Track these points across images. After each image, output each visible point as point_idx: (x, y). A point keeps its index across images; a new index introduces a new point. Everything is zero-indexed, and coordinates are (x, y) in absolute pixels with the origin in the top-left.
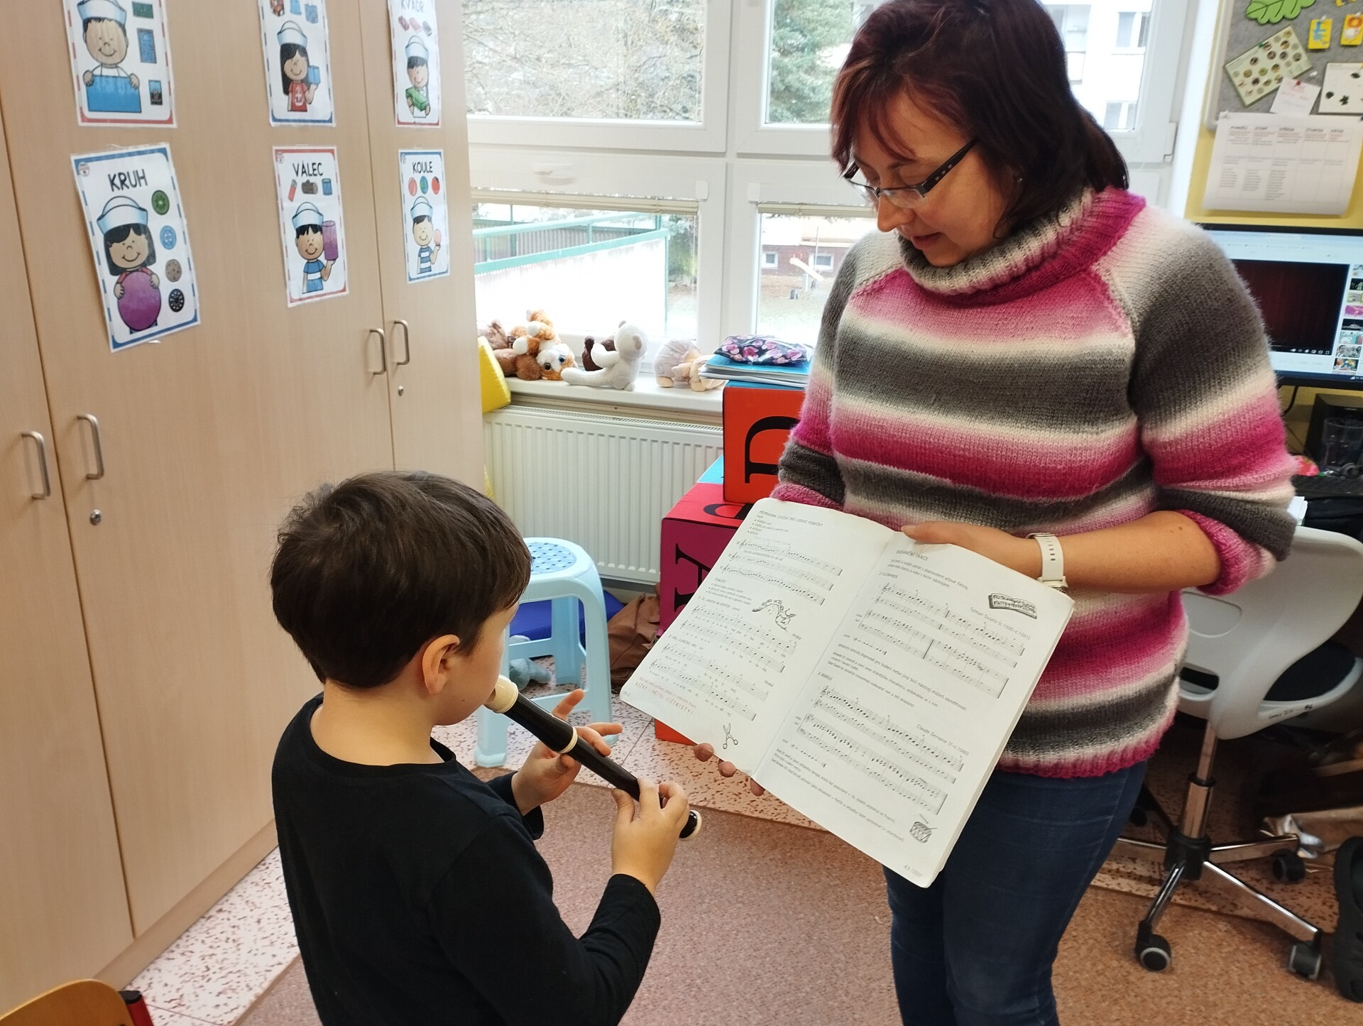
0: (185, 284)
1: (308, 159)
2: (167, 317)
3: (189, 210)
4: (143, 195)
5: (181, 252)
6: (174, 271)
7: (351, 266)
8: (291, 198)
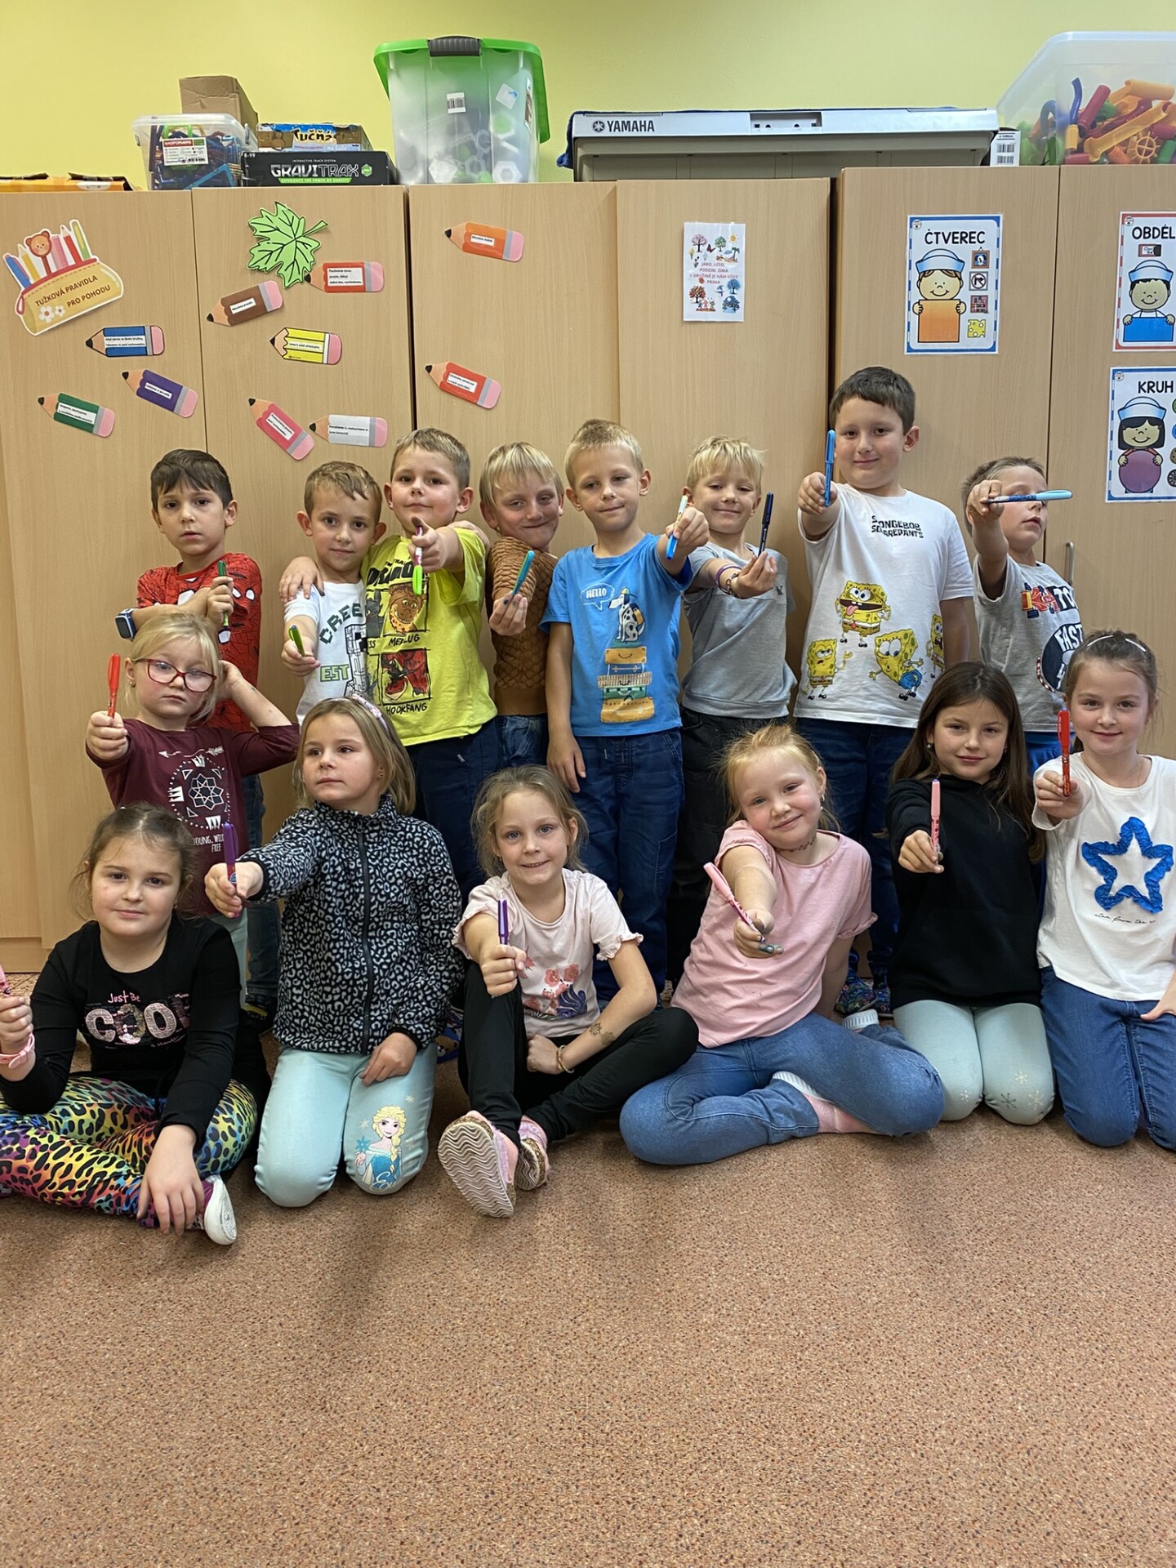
2: (1163, 488)
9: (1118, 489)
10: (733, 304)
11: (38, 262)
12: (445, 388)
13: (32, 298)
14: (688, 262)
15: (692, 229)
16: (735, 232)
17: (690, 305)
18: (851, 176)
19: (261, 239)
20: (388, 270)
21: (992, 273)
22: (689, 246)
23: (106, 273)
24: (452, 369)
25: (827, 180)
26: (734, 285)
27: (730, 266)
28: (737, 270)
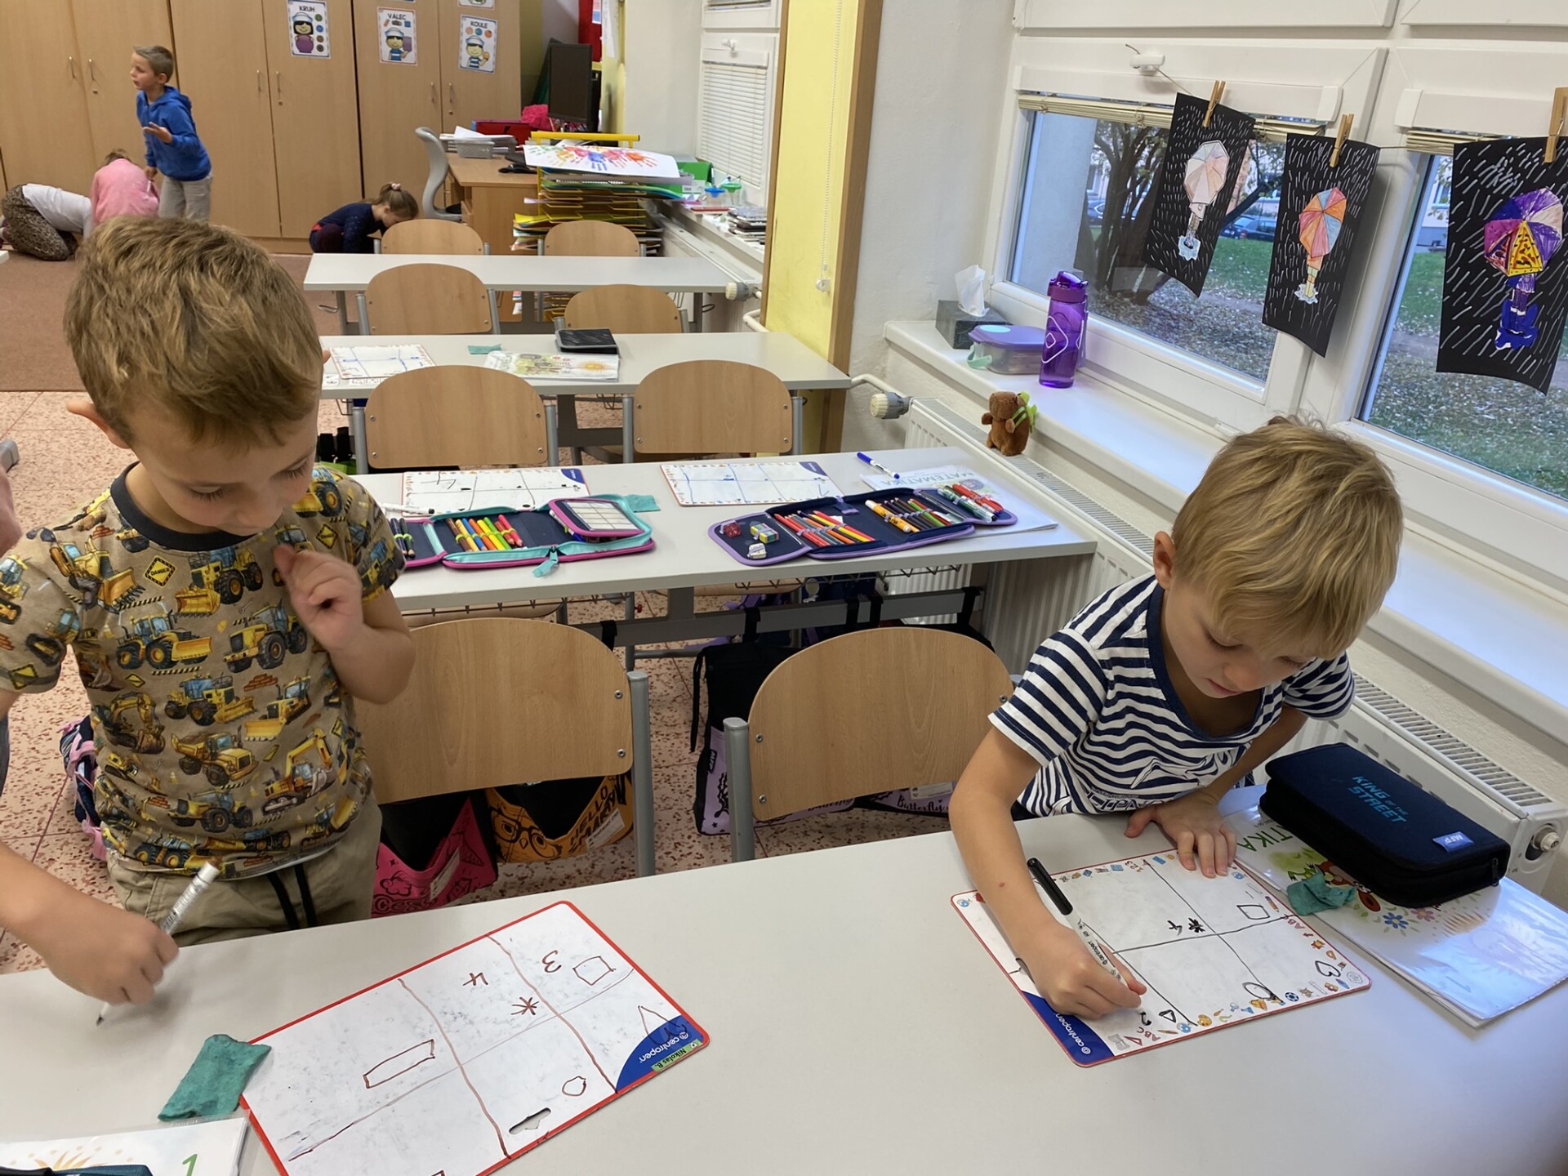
0: (324, 44)
1: (398, 13)
2: (315, 52)
3: (329, 22)
7: (418, 55)
8: (386, 25)
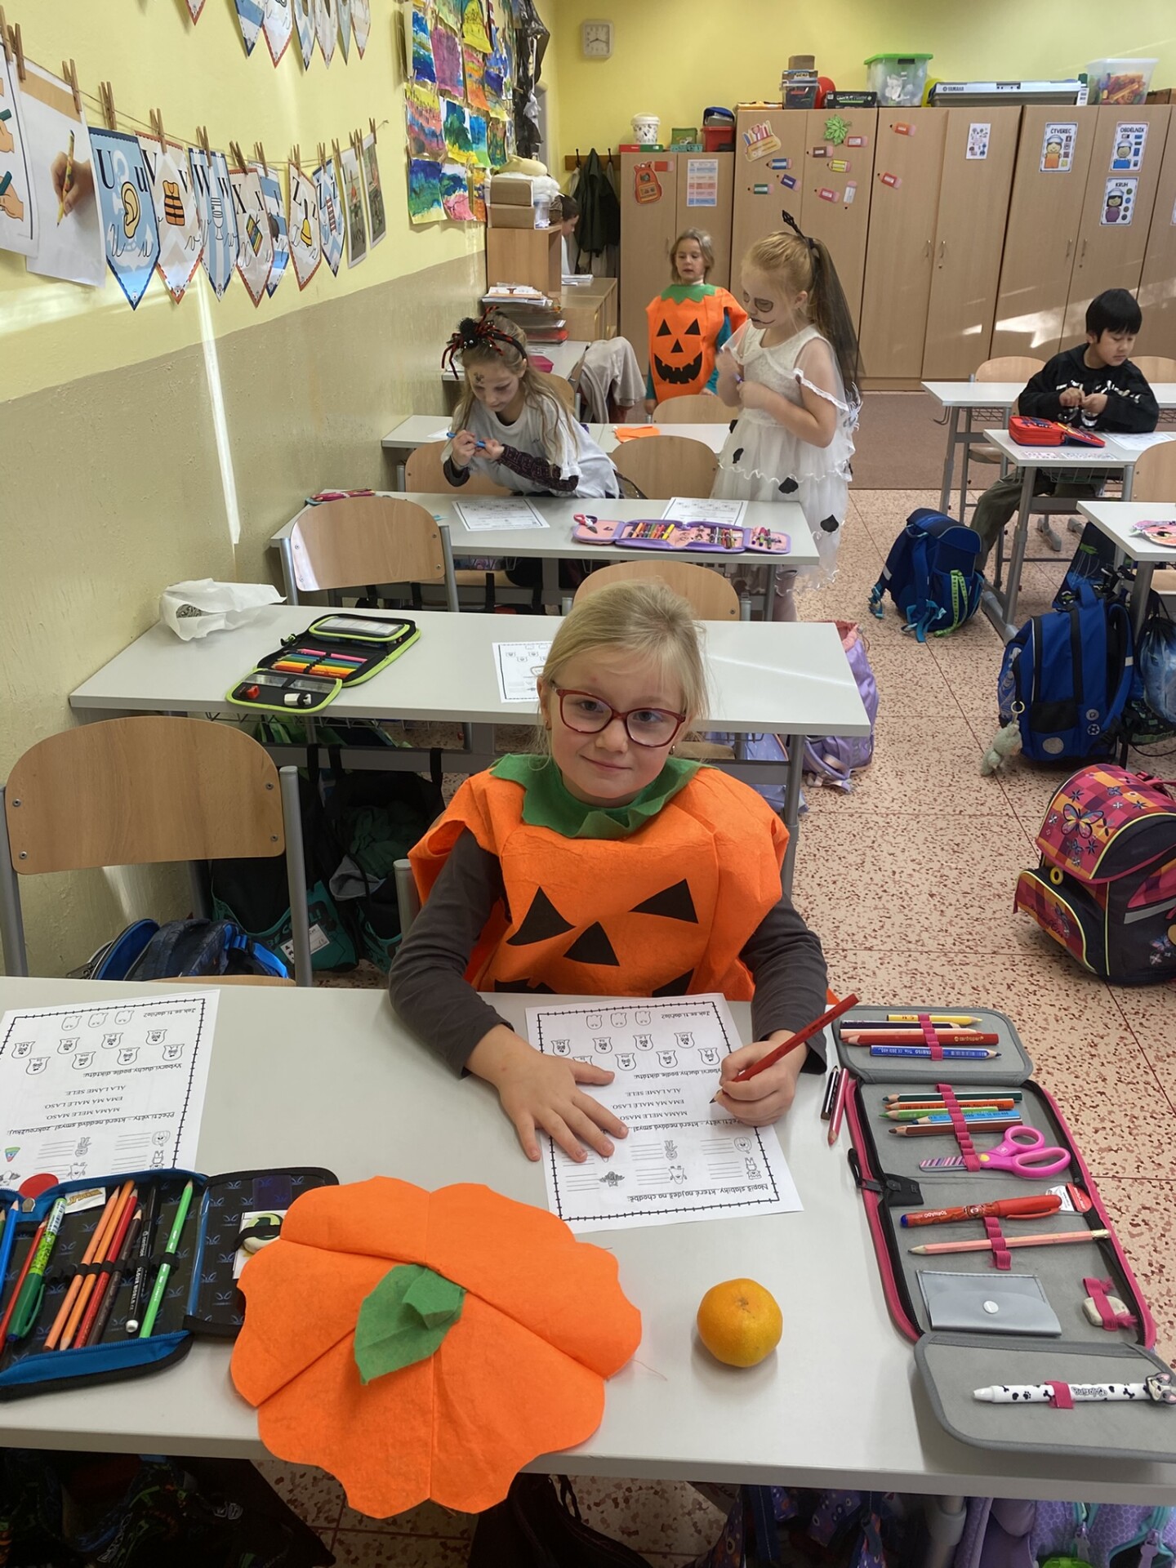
0: (1128, 214)
2: (1120, 221)
3: (1137, 195)
4: (1125, 189)
5: (1130, 205)
6: (1126, 209)
9: (1104, 220)
10: (982, 153)
11: (754, 136)
12: (883, 181)
13: (750, 149)
14: (970, 138)
15: (972, 126)
16: (987, 127)
17: (969, 153)
18: (1028, 107)
19: (829, 128)
20: (869, 140)
21: (1072, 144)
22: (971, 132)
23: (776, 140)
24: (886, 175)
25: (1020, 107)
26: (984, 146)
27: (984, 139)
28: (986, 141)
